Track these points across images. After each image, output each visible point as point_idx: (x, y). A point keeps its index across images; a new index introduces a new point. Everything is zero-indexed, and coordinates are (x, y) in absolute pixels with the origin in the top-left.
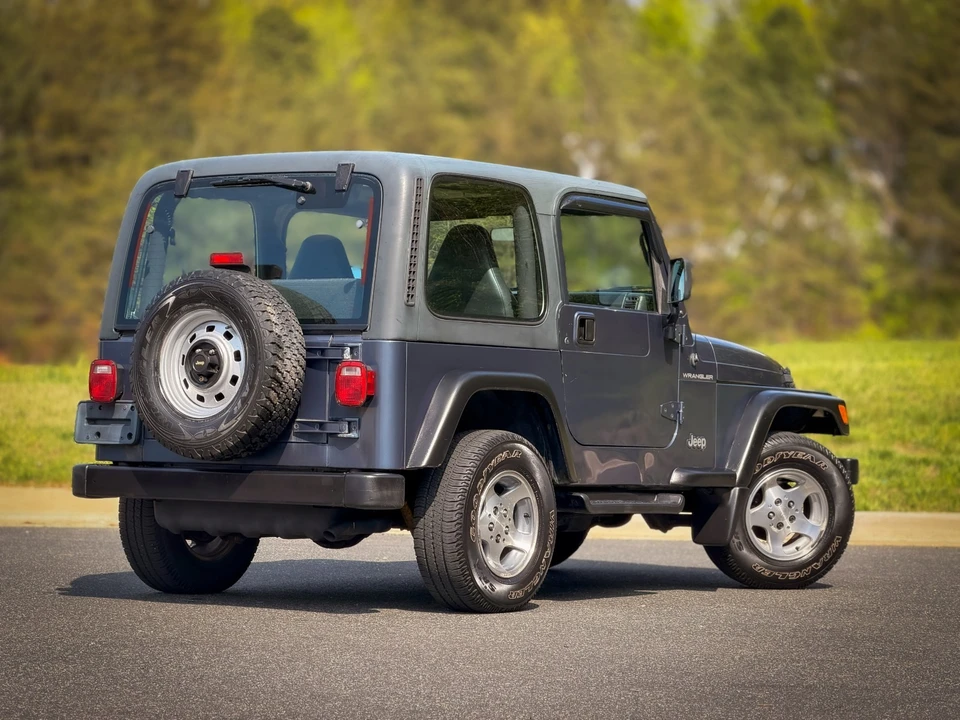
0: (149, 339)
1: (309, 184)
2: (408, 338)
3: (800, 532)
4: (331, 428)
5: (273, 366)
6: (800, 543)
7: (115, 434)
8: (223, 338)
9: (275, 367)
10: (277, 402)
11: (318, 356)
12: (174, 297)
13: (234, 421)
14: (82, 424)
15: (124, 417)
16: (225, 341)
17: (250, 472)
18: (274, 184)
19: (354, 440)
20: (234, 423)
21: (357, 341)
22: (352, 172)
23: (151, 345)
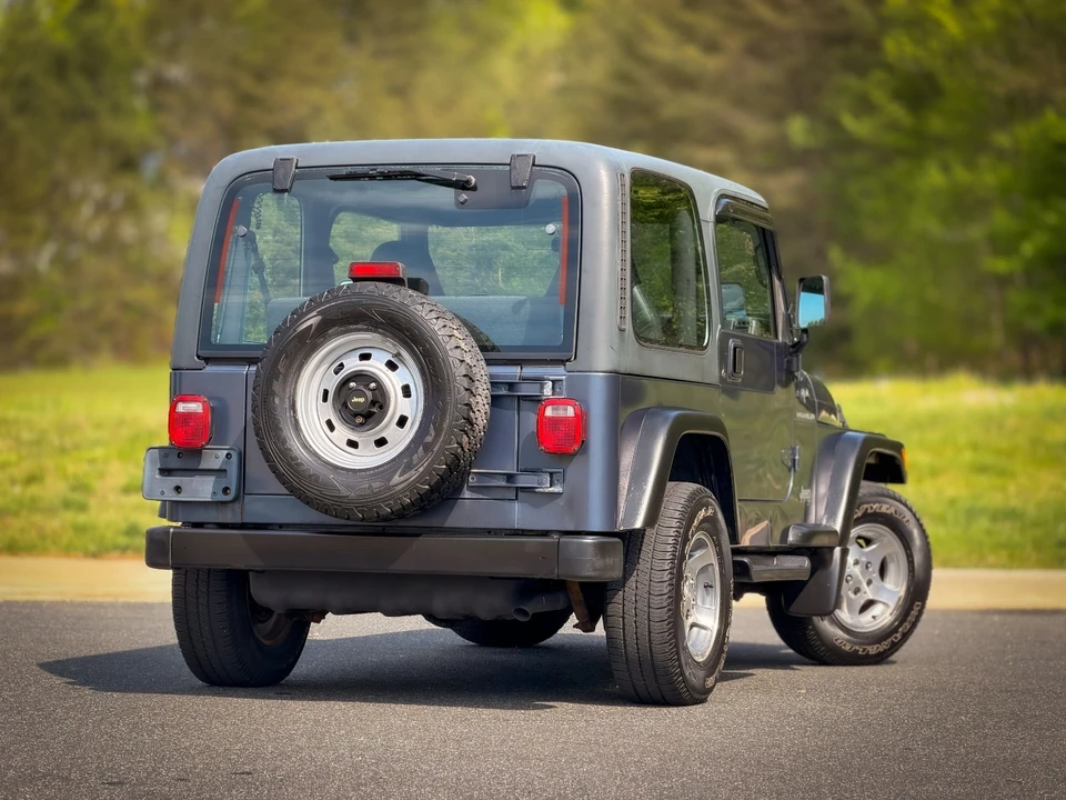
0: (282, 371)
1: (473, 180)
2: (622, 371)
3: (876, 598)
4: (525, 481)
5: (466, 405)
6: (876, 610)
7: (202, 489)
8: (385, 369)
9: (468, 405)
10: (466, 447)
11: (503, 392)
12: (319, 318)
13: (413, 472)
14: (153, 477)
15: (217, 467)
16: (389, 372)
17: (418, 535)
18: (417, 176)
19: (559, 494)
20: (413, 475)
21: (558, 372)
22: (534, 165)
23: (286, 377)
